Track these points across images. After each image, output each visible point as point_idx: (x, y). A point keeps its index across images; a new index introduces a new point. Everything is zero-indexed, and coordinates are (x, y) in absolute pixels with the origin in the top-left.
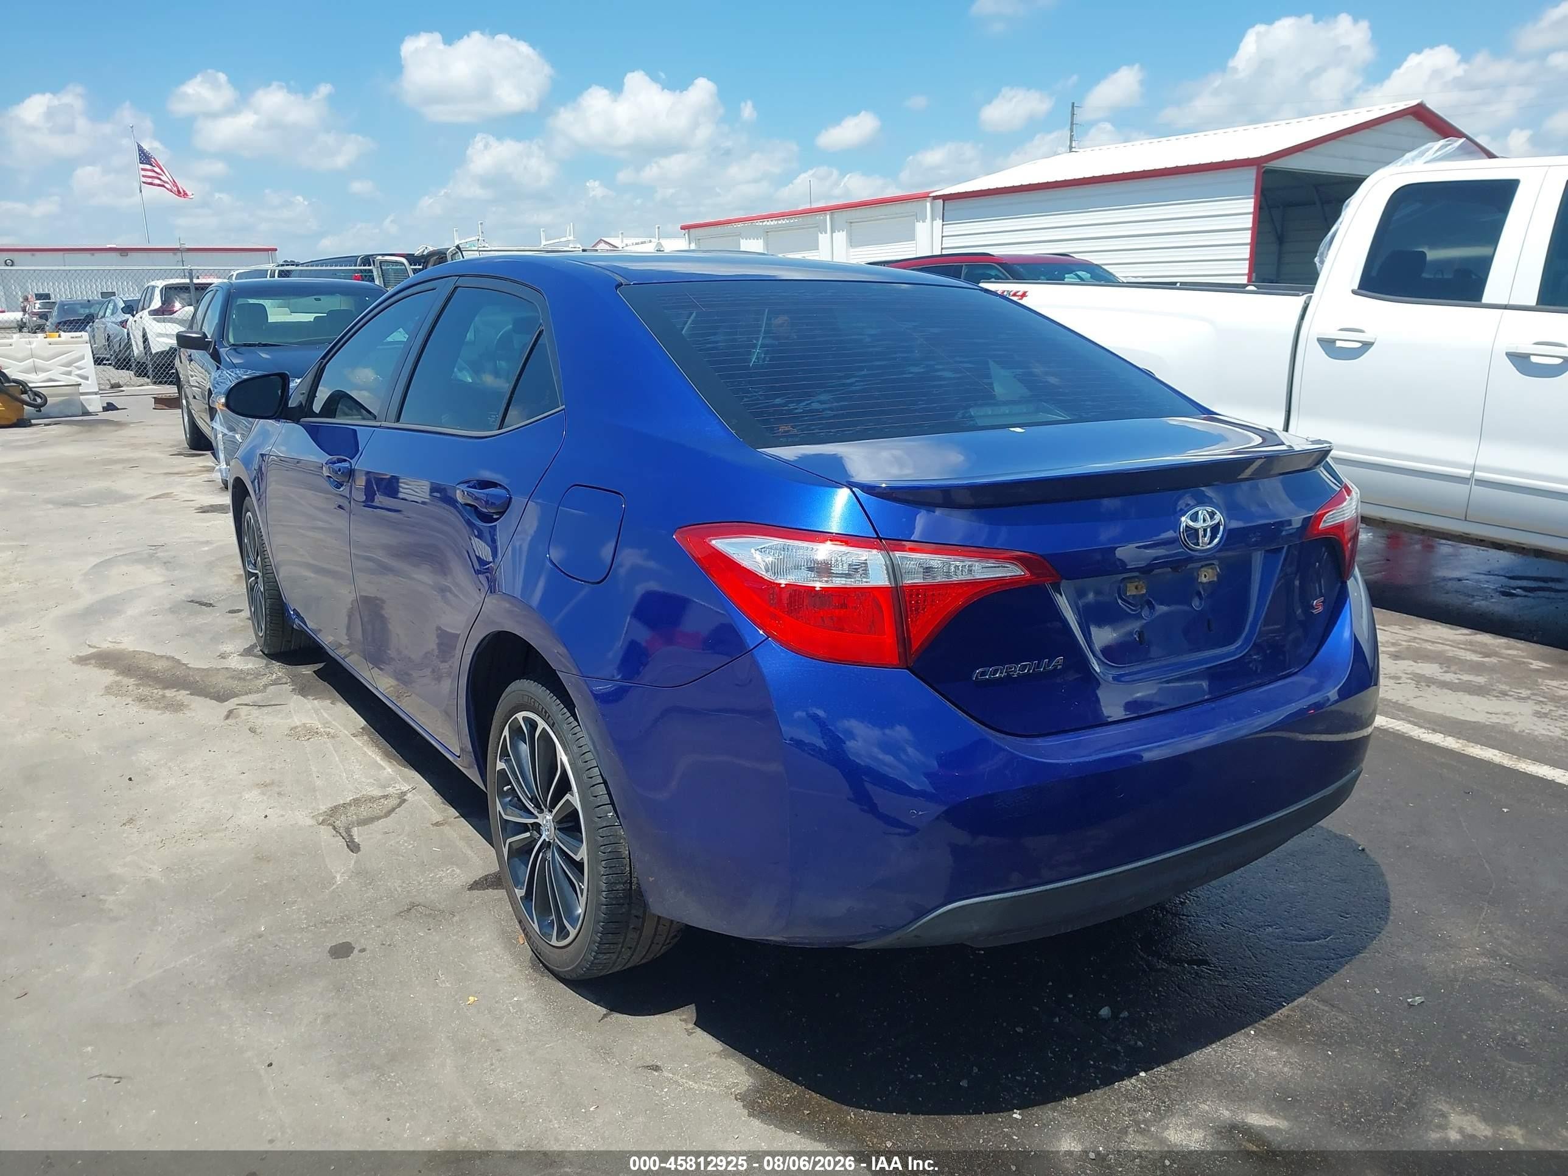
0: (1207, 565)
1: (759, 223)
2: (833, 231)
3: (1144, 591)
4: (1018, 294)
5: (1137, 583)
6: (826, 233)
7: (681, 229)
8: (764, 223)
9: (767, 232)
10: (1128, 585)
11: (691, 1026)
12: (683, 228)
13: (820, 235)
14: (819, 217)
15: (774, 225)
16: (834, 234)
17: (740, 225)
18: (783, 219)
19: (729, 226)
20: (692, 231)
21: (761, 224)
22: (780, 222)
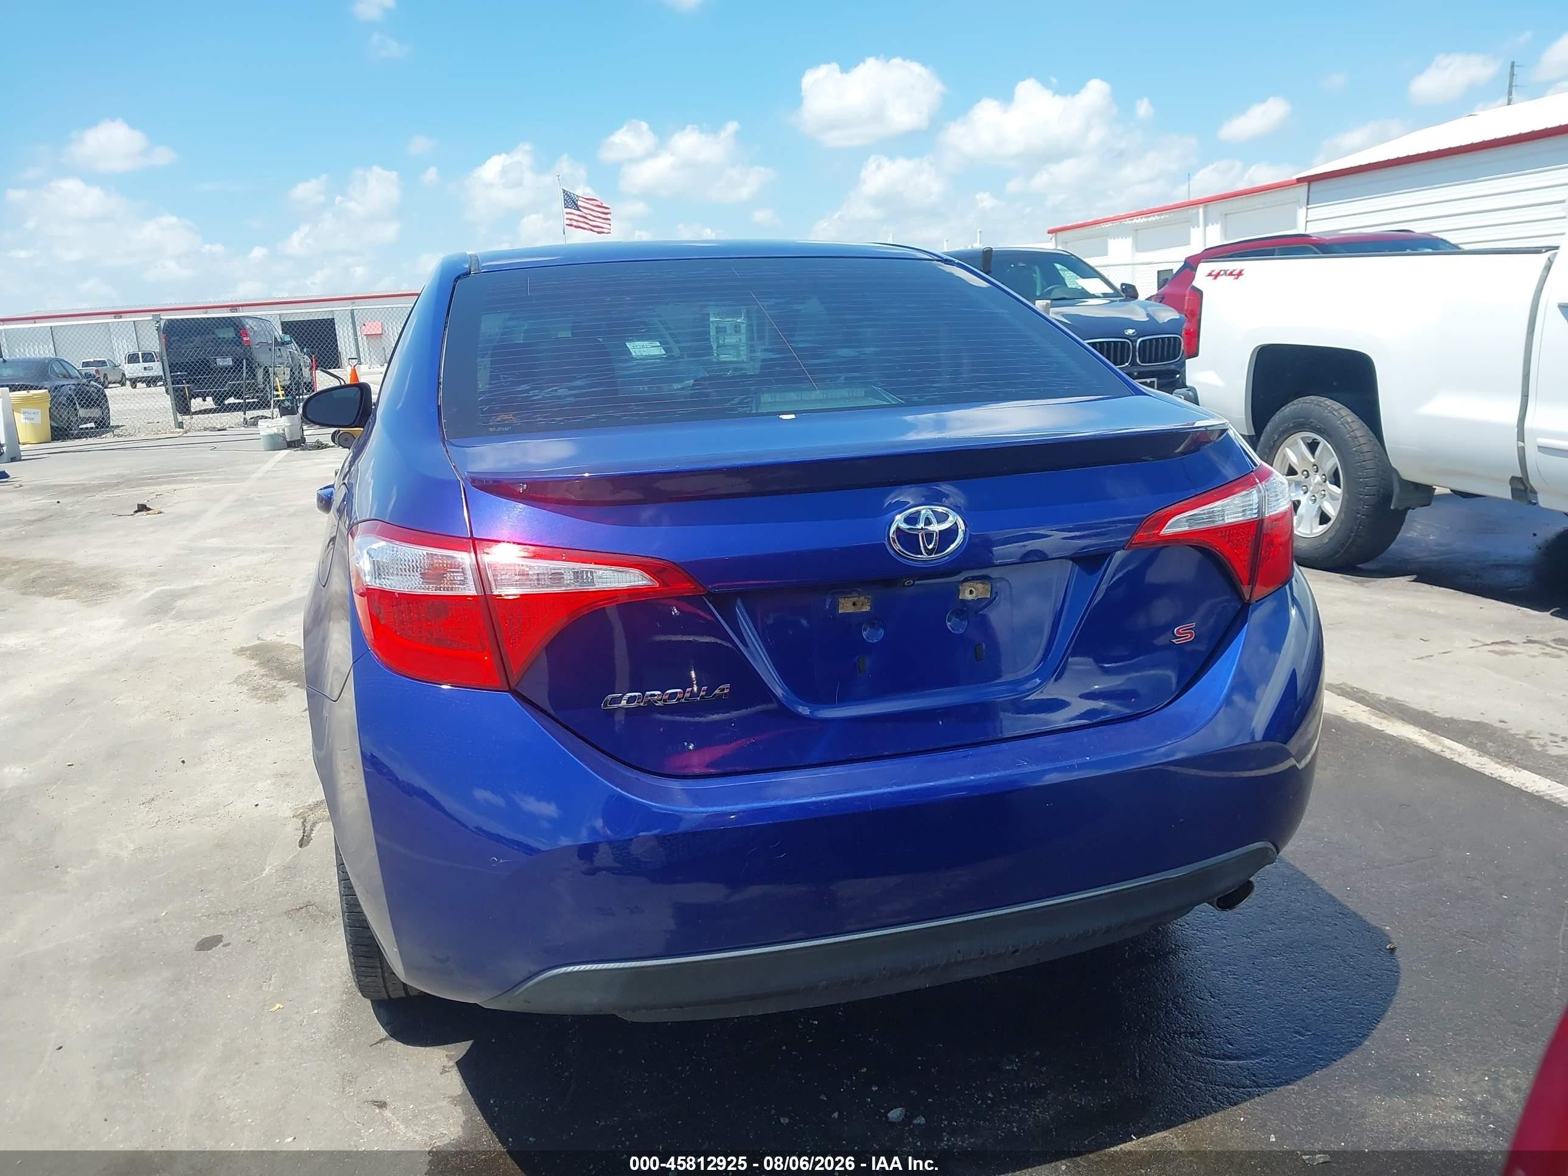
0: (974, 578)
1: (1128, 222)
2: (1206, 225)
3: (867, 608)
4: (1234, 273)
5: (855, 599)
6: (1198, 227)
7: (1049, 233)
8: (1134, 222)
9: (1136, 230)
10: (841, 600)
11: (452, 1063)
12: (1050, 232)
13: (1192, 229)
14: (1192, 211)
15: (1144, 222)
16: (1207, 228)
17: (1109, 224)
18: (1154, 216)
19: (1097, 227)
20: (1059, 234)
21: (1130, 222)
22: (1150, 219)
